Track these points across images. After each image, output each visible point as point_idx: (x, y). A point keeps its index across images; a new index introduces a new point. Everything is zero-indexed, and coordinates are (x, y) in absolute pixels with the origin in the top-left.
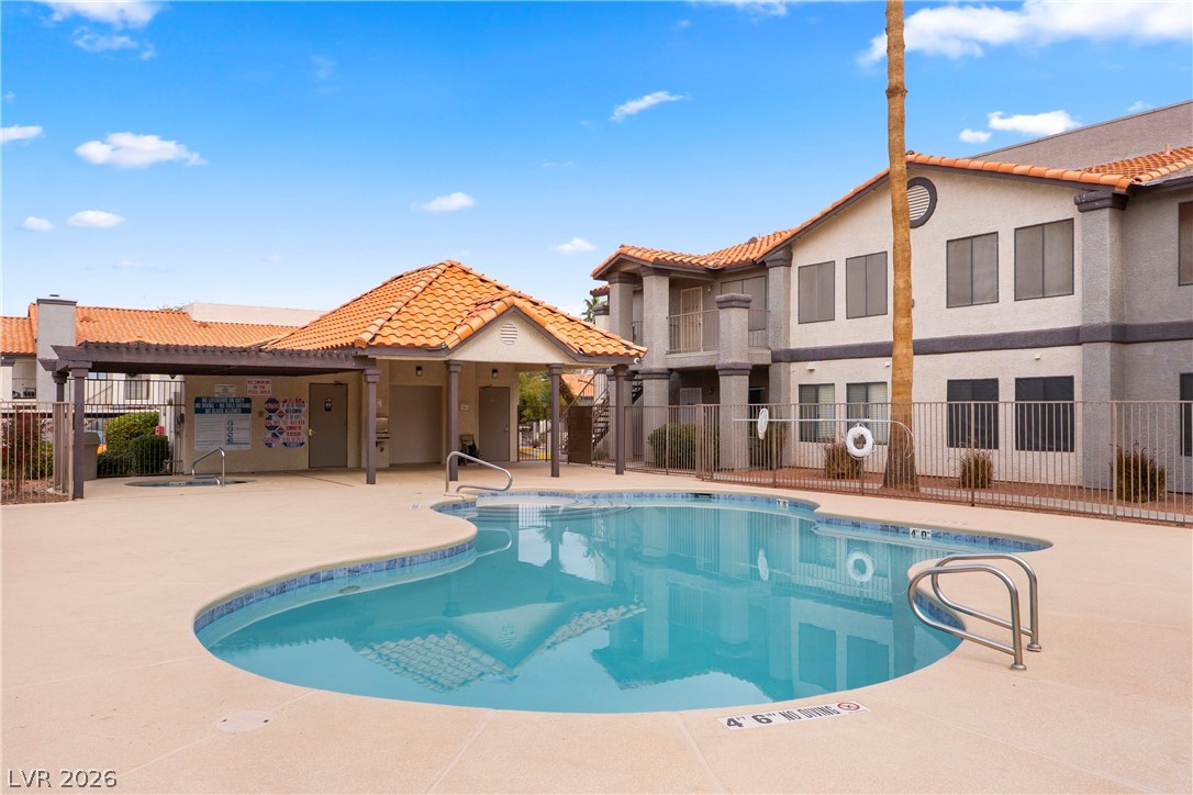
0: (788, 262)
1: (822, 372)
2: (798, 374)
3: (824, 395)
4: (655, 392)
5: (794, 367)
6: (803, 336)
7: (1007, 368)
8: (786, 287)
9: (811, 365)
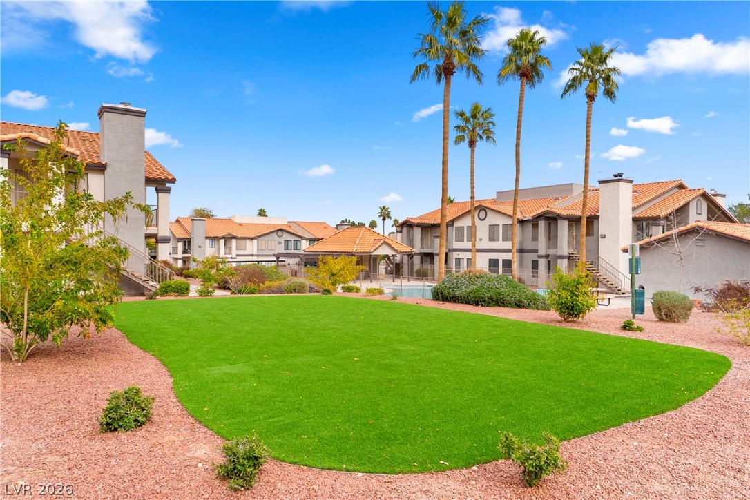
0: (453, 225)
1: (461, 255)
2: (455, 255)
3: (461, 260)
4: (417, 259)
5: (454, 253)
6: (456, 245)
7: (501, 257)
8: (453, 232)
9: (458, 253)
